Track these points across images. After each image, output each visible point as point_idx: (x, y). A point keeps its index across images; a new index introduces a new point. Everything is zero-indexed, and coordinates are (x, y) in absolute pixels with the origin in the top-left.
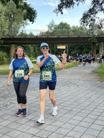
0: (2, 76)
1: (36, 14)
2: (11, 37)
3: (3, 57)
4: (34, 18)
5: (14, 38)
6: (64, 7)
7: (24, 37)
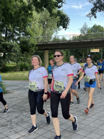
1: (69, 20)
2: (45, 43)
4: (67, 24)
5: (47, 44)
6: (97, 10)
7: (57, 43)
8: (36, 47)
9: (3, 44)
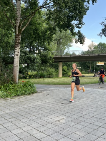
0: (57, 86)
2: (60, 57)
3: (52, 72)
4: (83, 41)
7: (70, 56)
8: (53, 59)
9: (28, 56)
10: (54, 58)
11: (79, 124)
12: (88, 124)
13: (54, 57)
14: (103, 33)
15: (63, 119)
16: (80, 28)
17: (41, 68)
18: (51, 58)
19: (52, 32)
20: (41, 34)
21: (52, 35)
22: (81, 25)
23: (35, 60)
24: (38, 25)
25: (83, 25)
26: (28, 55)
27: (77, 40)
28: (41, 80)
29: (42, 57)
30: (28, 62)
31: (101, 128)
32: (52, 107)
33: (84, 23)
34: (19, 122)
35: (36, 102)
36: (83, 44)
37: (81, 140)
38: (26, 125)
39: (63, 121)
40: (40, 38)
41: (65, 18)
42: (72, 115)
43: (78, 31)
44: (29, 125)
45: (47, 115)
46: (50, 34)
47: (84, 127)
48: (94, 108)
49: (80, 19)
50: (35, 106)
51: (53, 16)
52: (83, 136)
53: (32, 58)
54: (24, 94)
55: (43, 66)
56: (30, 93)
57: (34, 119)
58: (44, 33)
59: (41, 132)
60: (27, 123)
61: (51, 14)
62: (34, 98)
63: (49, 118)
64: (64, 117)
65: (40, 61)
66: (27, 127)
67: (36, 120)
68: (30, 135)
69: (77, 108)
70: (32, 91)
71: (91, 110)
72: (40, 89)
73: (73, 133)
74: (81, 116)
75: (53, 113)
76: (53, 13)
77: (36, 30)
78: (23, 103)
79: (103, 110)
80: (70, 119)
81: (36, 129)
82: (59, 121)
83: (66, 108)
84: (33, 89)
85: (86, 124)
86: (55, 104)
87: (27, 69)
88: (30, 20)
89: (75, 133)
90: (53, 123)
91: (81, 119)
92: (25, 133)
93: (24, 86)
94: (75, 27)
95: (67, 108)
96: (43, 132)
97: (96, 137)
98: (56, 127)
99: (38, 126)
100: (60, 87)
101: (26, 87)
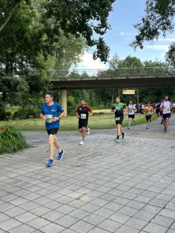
1: (109, 51)
2: (62, 80)
5: (66, 81)
6: (144, 39)
8: (50, 84)
9: (3, 79)
10: (52, 82)
11: (114, 201)
12: (128, 201)
13: (52, 80)
14: (138, 43)
15: (85, 194)
16: (102, 33)
17: (29, 101)
18: (47, 82)
19: (52, 37)
20: (30, 40)
21: (52, 42)
22: (105, 28)
23: (17, 86)
24: (25, 22)
25: (108, 29)
26: (4, 77)
27: (97, 54)
28: (31, 122)
29: (30, 79)
30: (5, 89)
31: (148, 207)
32: (61, 173)
33: (110, 26)
34: (9, 207)
35: (31, 166)
36: (106, 61)
37: (122, 230)
38: (24, 211)
39: (85, 199)
40: (29, 47)
41: (79, 16)
42: (98, 186)
43: (100, 38)
44: (29, 211)
45: (55, 189)
46: (48, 40)
47: (122, 206)
48: (131, 172)
49: (103, 18)
50: (32, 174)
51: (56, 10)
52: (123, 222)
53: (11, 83)
54: (6, 151)
55: (32, 97)
56: (16, 148)
57: (34, 198)
58: (37, 39)
59: (52, 222)
60: (23, 207)
61: (54, 6)
62: (24, 158)
63: (62, 196)
64: (87, 191)
65: (27, 88)
66: (24, 215)
67: (38, 199)
68: (35, 230)
69: (105, 174)
70: (19, 145)
71: (127, 174)
72: (33, 141)
73: (107, 219)
74: (113, 187)
75: (66, 185)
76: (56, 5)
77: (22, 31)
78: (8, 169)
79: (145, 174)
80: (96, 194)
81: (42, 218)
82: (78, 199)
83: (85, 174)
84: (20, 142)
85: (125, 202)
86: (66, 169)
87: (2, 103)
88: (11, 14)
89: (110, 218)
90: (69, 204)
91: (114, 194)
92: (25, 226)
93: (3, 137)
94: (94, 31)
95: (88, 174)
96: (56, 222)
97: (145, 222)
98: (77, 211)
99: (45, 212)
100: (67, 135)
101: (8, 139)
